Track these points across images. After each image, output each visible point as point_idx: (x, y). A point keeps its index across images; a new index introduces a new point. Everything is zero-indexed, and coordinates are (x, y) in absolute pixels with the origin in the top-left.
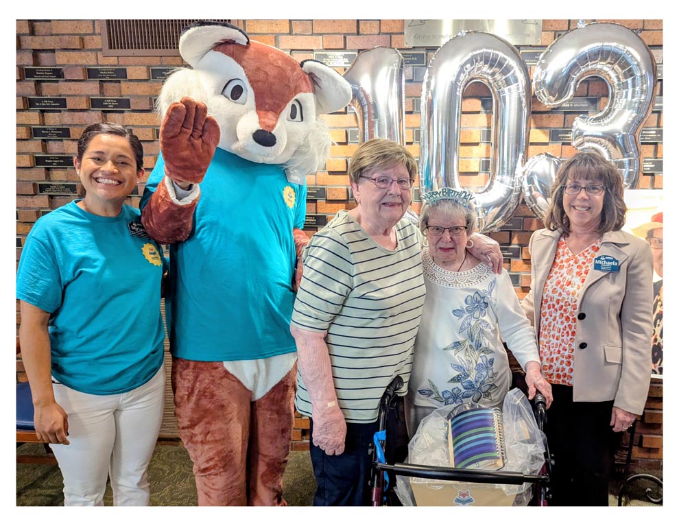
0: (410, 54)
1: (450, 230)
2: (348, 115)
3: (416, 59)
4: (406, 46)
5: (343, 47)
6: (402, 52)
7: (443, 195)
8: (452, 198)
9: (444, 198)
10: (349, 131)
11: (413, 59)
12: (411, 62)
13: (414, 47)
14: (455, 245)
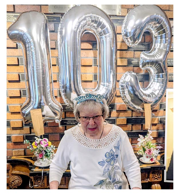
0: (52, 17)
1: (94, 118)
2: (18, 49)
3: (56, 19)
4: (49, 12)
5: (13, 10)
6: (47, 15)
7: (87, 97)
8: (92, 99)
9: (87, 99)
10: (19, 58)
11: (54, 19)
12: (53, 21)
13: (54, 13)
14: (97, 125)
